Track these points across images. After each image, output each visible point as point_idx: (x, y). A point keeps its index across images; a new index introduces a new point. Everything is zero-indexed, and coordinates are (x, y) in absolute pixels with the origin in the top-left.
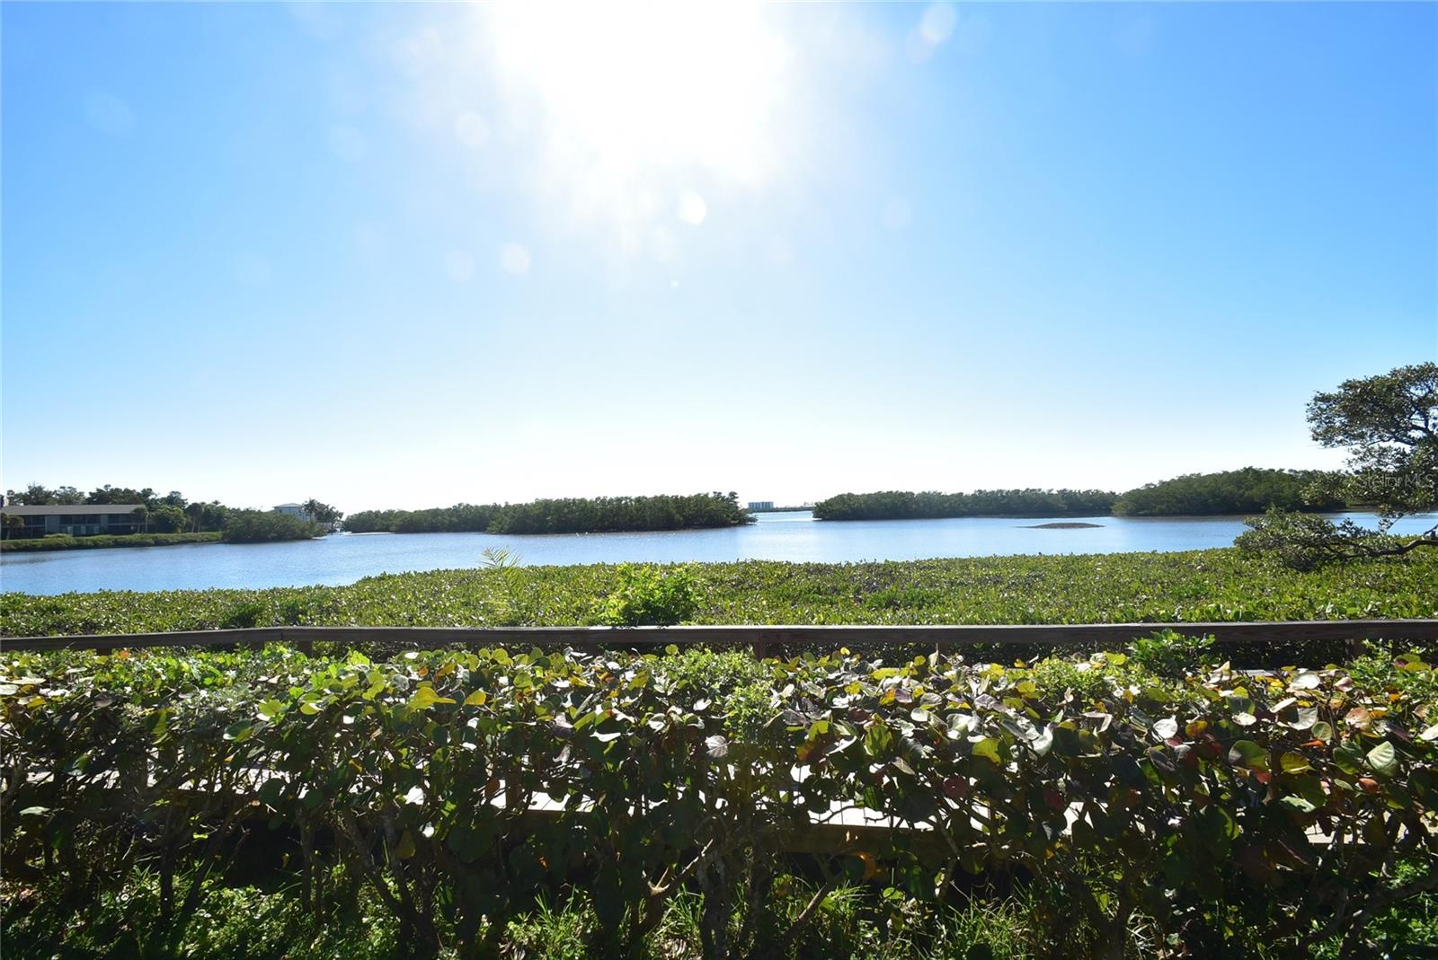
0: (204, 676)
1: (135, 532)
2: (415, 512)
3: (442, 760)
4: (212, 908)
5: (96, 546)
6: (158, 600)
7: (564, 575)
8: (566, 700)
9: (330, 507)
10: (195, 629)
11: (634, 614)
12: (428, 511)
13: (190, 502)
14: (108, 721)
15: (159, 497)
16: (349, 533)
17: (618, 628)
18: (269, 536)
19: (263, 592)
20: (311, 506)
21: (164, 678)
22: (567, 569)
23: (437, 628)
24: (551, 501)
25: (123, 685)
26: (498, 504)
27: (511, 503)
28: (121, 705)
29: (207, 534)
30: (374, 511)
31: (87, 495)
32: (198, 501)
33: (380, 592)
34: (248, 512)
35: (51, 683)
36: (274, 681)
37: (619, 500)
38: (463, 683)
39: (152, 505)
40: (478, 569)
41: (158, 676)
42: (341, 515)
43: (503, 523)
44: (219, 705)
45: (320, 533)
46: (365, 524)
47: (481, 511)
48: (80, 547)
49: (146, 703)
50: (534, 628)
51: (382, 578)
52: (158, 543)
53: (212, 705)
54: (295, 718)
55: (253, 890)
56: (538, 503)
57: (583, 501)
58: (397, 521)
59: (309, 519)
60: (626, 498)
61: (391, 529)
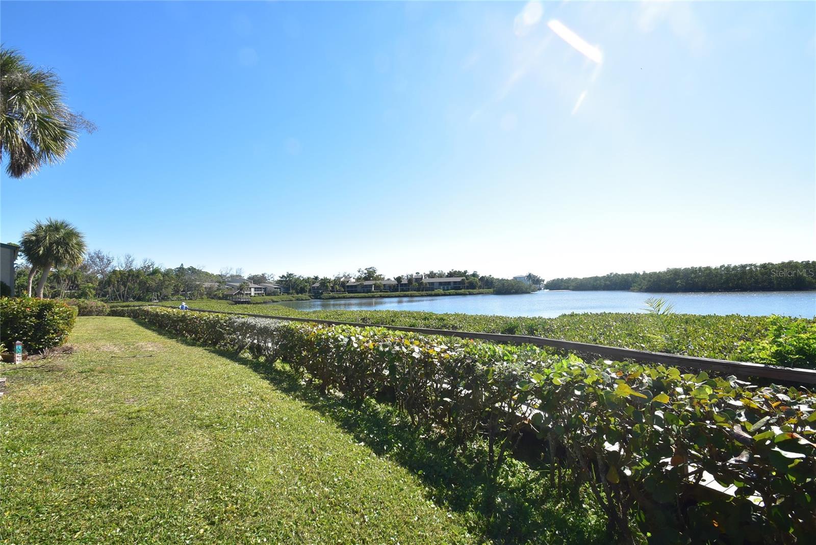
0: (504, 356)
1: (462, 289)
2: (583, 278)
3: (639, 432)
4: (510, 466)
5: (450, 295)
6: (475, 318)
7: (704, 321)
8: (740, 415)
9: (538, 277)
10: (491, 333)
11: (786, 358)
12: (591, 278)
13: (481, 276)
14: (470, 369)
15: (469, 274)
16: (548, 290)
17: (771, 366)
18: (512, 292)
19: (515, 318)
20: (530, 276)
21: (489, 353)
22: (704, 317)
23: (612, 347)
24: (680, 269)
25: (475, 354)
26: (638, 273)
27: (648, 272)
28: (475, 363)
29: (487, 290)
30: (560, 278)
31: (447, 274)
32: (484, 276)
33: (573, 323)
34: (503, 280)
35: (450, 349)
36: (535, 363)
37: (744, 267)
38: (649, 386)
39: (467, 277)
40: (631, 313)
41: (486, 352)
42: (543, 281)
43: (642, 285)
44: (513, 370)
45: (534, 291)
46: (556, 285)
47: (626, 277)
48: (445, 295)
49: (484, 364)
50: (686, 356)
51: (572, 315)
52: (470, 294)
53: (510, 370)
54: (549, 385)
55: (525, 465)
56: (669, 271)
57: (708, 268)
58: (573, 284)
59: (528, 283)
60: (751, 265)
61: (570, 288)
